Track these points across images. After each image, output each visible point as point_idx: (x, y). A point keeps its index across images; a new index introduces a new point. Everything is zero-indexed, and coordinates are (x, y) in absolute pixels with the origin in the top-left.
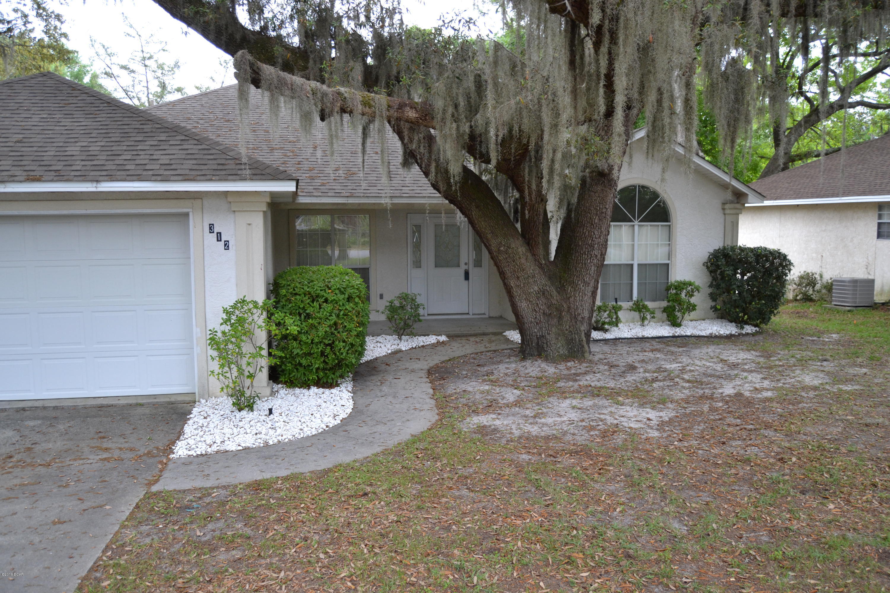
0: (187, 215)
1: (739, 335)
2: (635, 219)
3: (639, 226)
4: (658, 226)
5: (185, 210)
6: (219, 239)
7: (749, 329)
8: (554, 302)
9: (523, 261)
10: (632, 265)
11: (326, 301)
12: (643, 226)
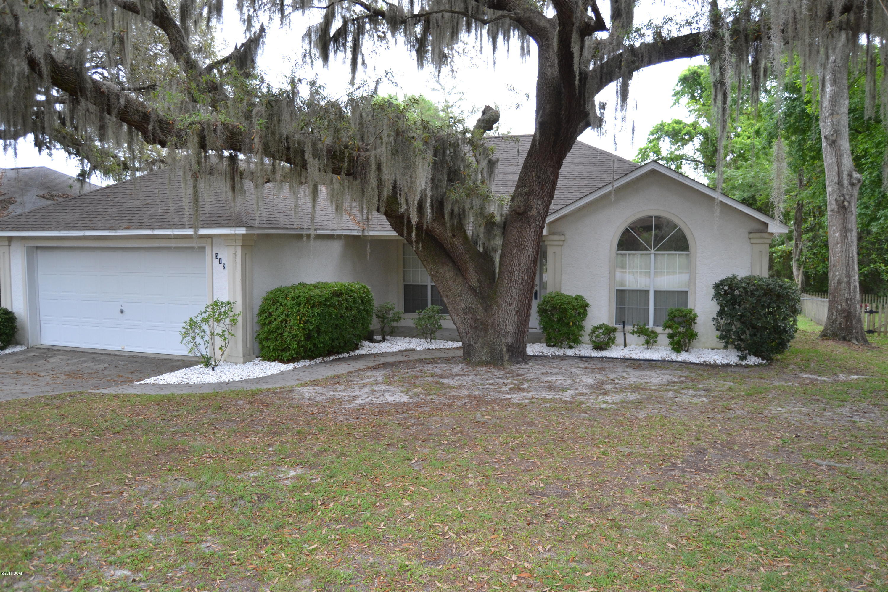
0: (204, 248)
1: (737, 365)
2: (651, 248)
3: (655, 254)
4: (676, 254)
5: (204, 245)
6: (220, 263)
7: (752, 360)
8: (479, 317)
9: (450, 283)
10: (648, 292)
11: (281, 305)
12: (659, 254)
